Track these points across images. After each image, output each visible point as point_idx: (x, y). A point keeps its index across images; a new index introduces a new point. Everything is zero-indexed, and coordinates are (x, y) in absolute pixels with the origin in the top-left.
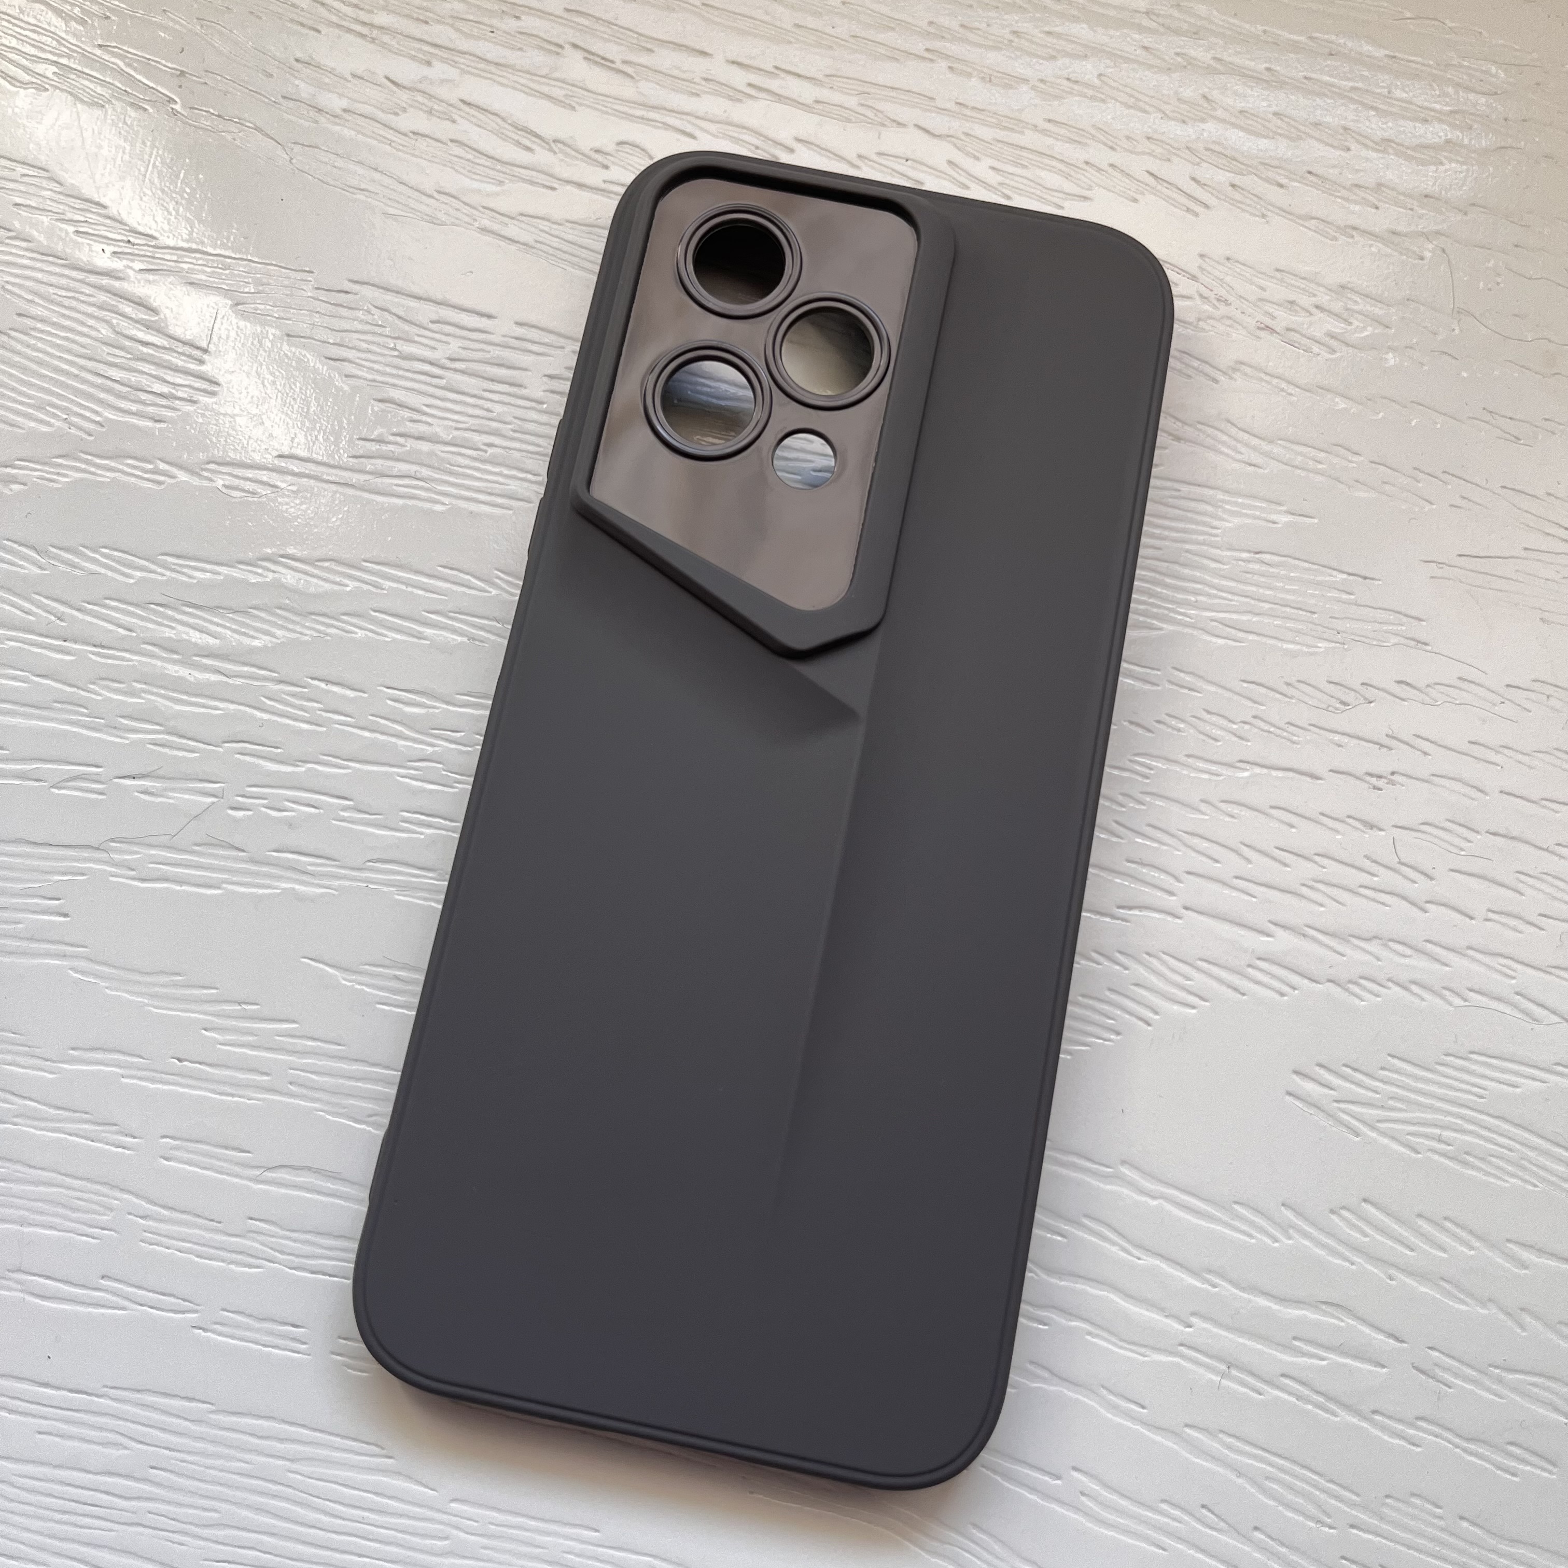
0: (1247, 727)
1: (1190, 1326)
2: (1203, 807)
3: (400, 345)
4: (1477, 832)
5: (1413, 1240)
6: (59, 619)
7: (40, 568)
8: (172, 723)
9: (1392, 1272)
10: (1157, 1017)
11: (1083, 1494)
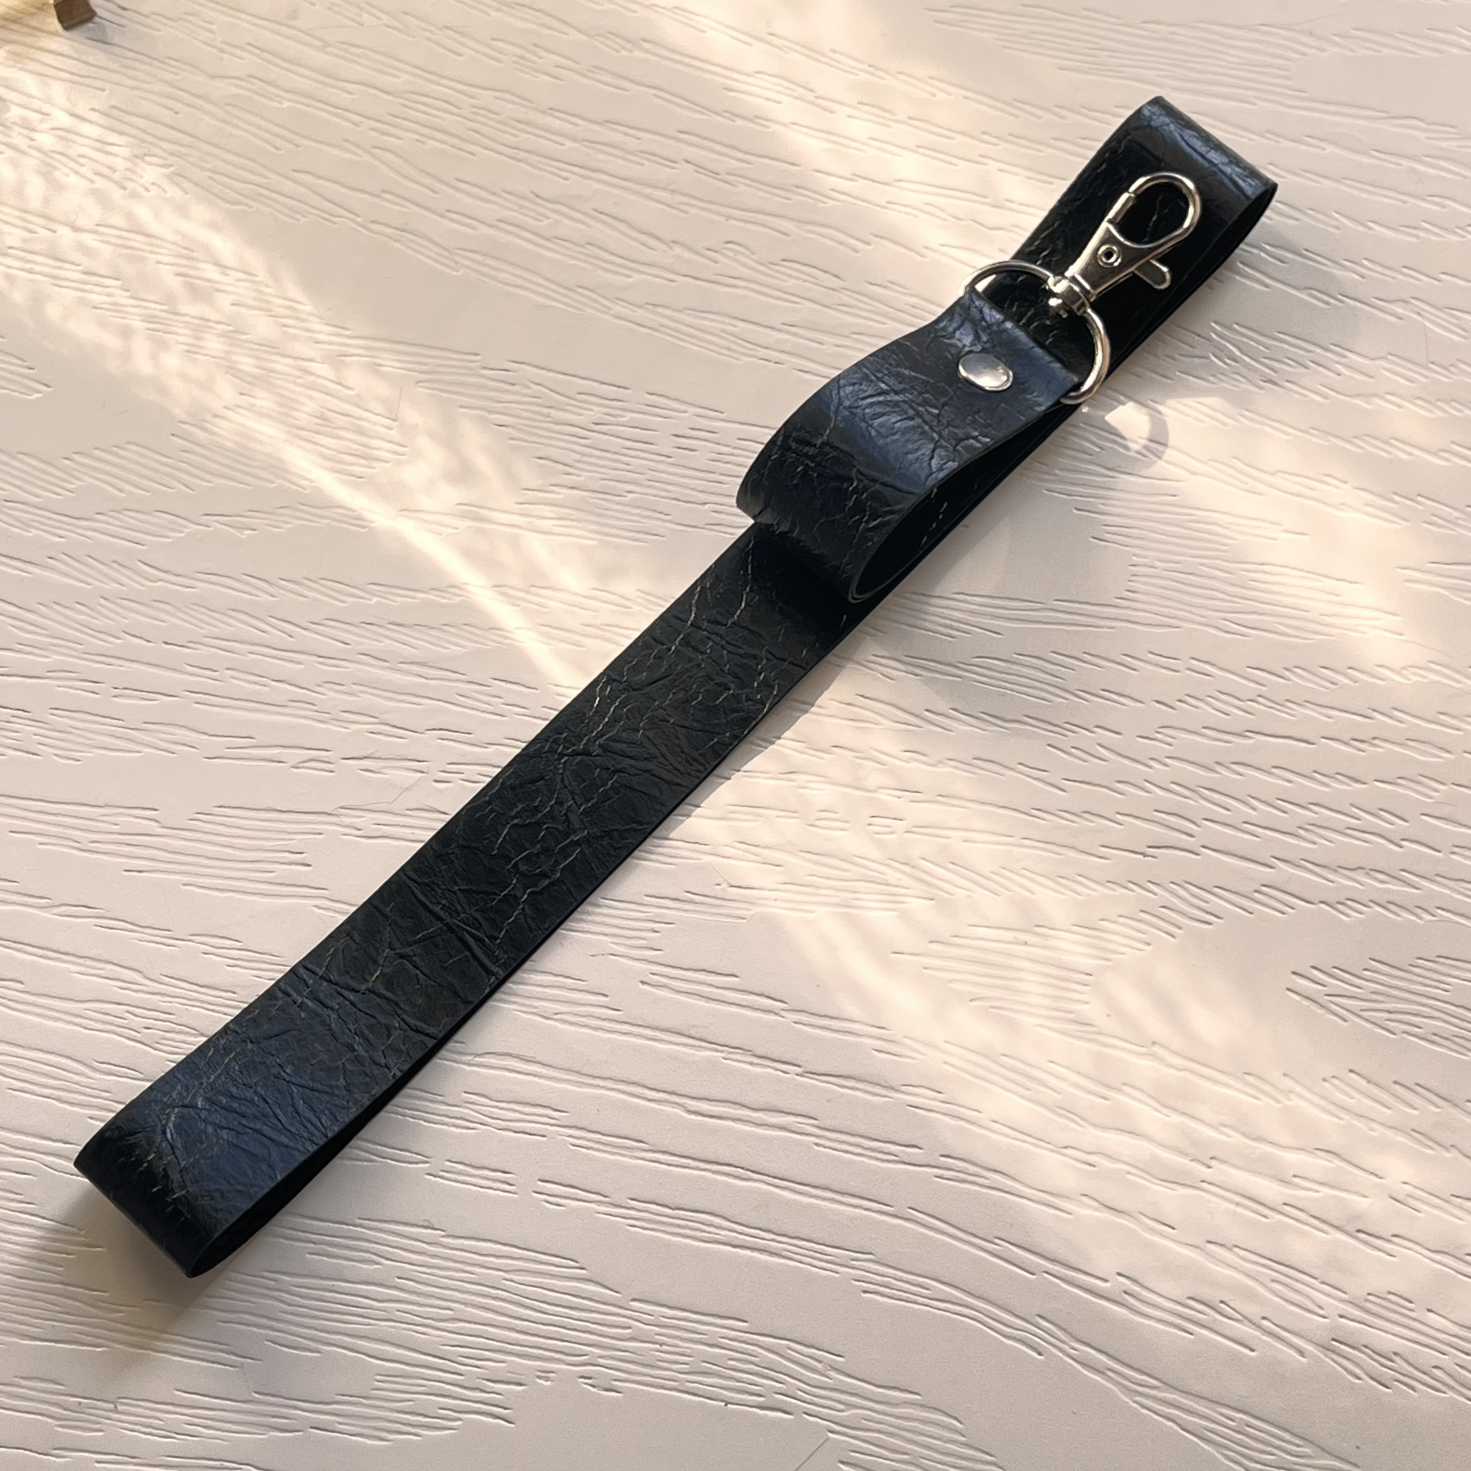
0: (1254, 704)
1: (1209, 1167)
2: (1218, 768)
3: (553, 412)
4: (1443, 784)
5: (1391, 1101)
6: (290, 636)
7: (272, 596)
8: (385, 717)
9: (1374, 1125)
10: (1181, 932)
11: (1125, 1292)
